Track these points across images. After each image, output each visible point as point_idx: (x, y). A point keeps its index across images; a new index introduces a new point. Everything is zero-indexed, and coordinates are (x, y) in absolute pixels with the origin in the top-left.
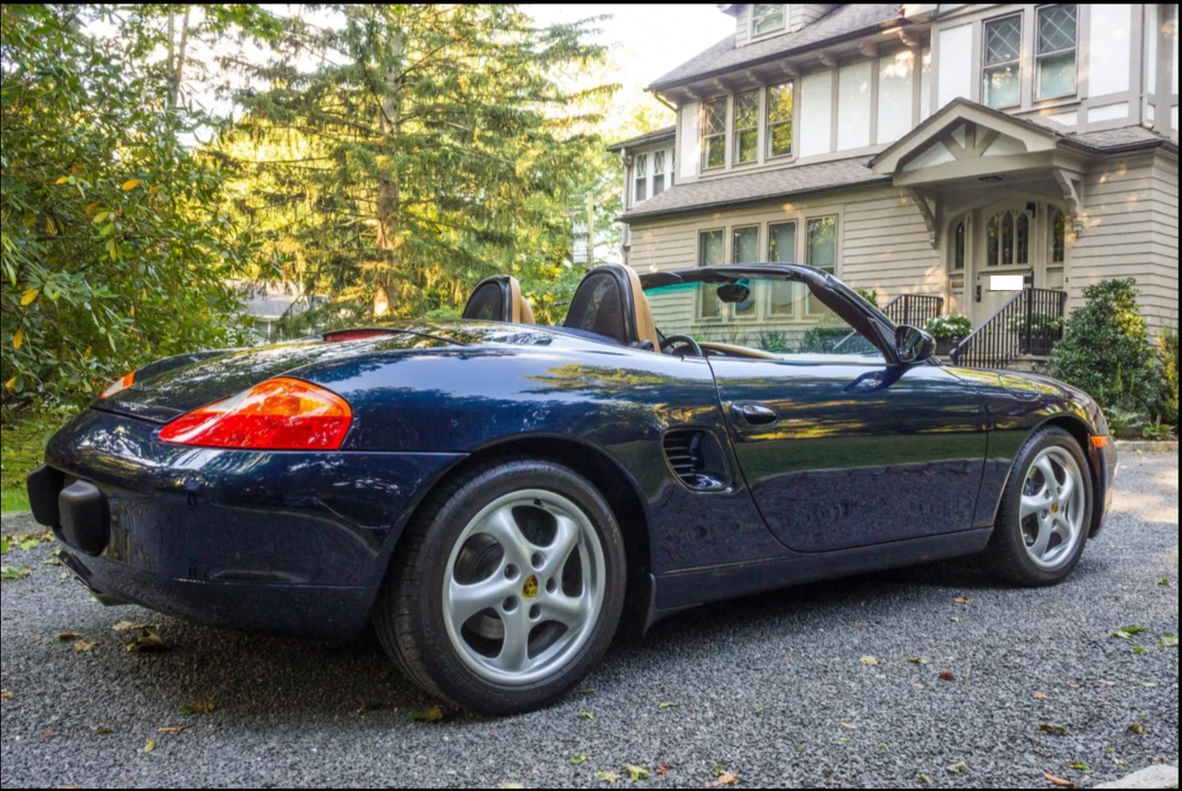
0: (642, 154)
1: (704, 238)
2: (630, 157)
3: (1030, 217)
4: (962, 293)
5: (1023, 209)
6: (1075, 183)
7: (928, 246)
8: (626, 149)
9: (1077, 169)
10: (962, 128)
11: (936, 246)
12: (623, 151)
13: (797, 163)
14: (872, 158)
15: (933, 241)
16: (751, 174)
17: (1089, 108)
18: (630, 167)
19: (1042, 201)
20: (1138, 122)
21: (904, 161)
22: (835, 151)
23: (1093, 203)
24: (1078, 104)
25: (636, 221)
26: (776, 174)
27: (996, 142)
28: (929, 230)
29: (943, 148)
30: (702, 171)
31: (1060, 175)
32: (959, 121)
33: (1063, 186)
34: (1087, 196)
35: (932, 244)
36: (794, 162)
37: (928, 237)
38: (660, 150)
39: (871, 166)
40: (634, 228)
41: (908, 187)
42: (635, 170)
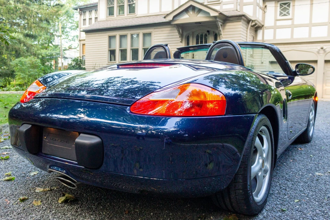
0: (85, 11)
1: (110, 38)
2: (81, 12)
3: (208, 35)
4: (188, 56)
5: (206, 32)
6: (221, 25)
7: (179, 42)
8: (80, 9)
9: (222, 22)
10: (191, 8)
11: (181, 42)
12: (78, 10)
13: (137, 16)
14: (165, 15)
15: (181, 40)
16: (123, 19)
17: (223, 5)
18: (81, 15)
19: (211, 30)
20: (236, 9)
21: (175, 17)
22: (149, 13)
23: (225, 31)
24: (220, 3)
25: (87, 32)
26: (131, 19)
27: (201, 12)
28: (180, 37)
29: (186, 13)
30: (107, 17)
31: (218, 23)
32: (191, 6)
33: (218, 26)
34: (224, 29)
35: (180, 41)
36: (136, 16)
37: (179, 39)
38: (91, 10)
39: (165, 18)
40: (87, 34)
41: (175, 25)
42: (82, 15)
